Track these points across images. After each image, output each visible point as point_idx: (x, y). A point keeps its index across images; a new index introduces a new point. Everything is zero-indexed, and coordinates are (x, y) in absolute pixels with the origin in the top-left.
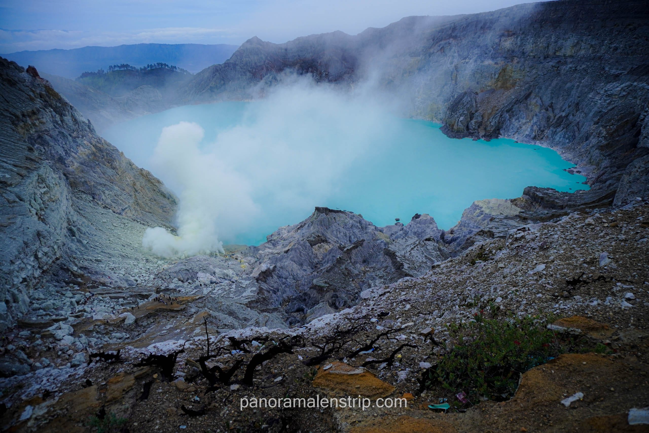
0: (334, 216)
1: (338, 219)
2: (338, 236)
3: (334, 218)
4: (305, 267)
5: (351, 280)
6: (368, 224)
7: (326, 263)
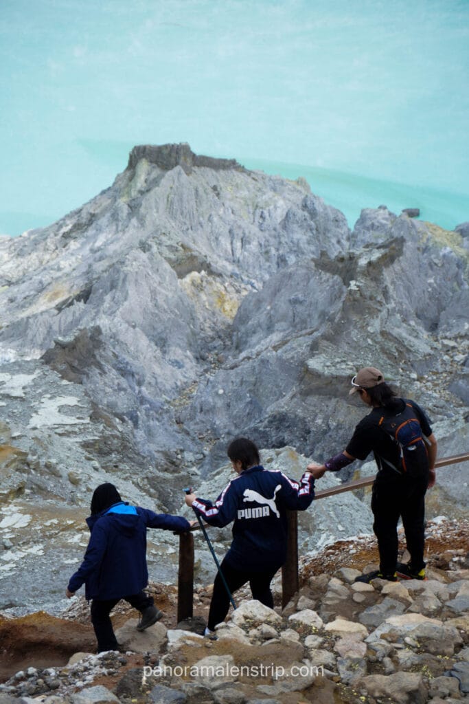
0: (214, 183)
1: (227, 191)
2: (238, 254)
3: (215, 188)
4: (176, 353)
5: (414, 376)
6: (332, 216)
7: (260, 334)
